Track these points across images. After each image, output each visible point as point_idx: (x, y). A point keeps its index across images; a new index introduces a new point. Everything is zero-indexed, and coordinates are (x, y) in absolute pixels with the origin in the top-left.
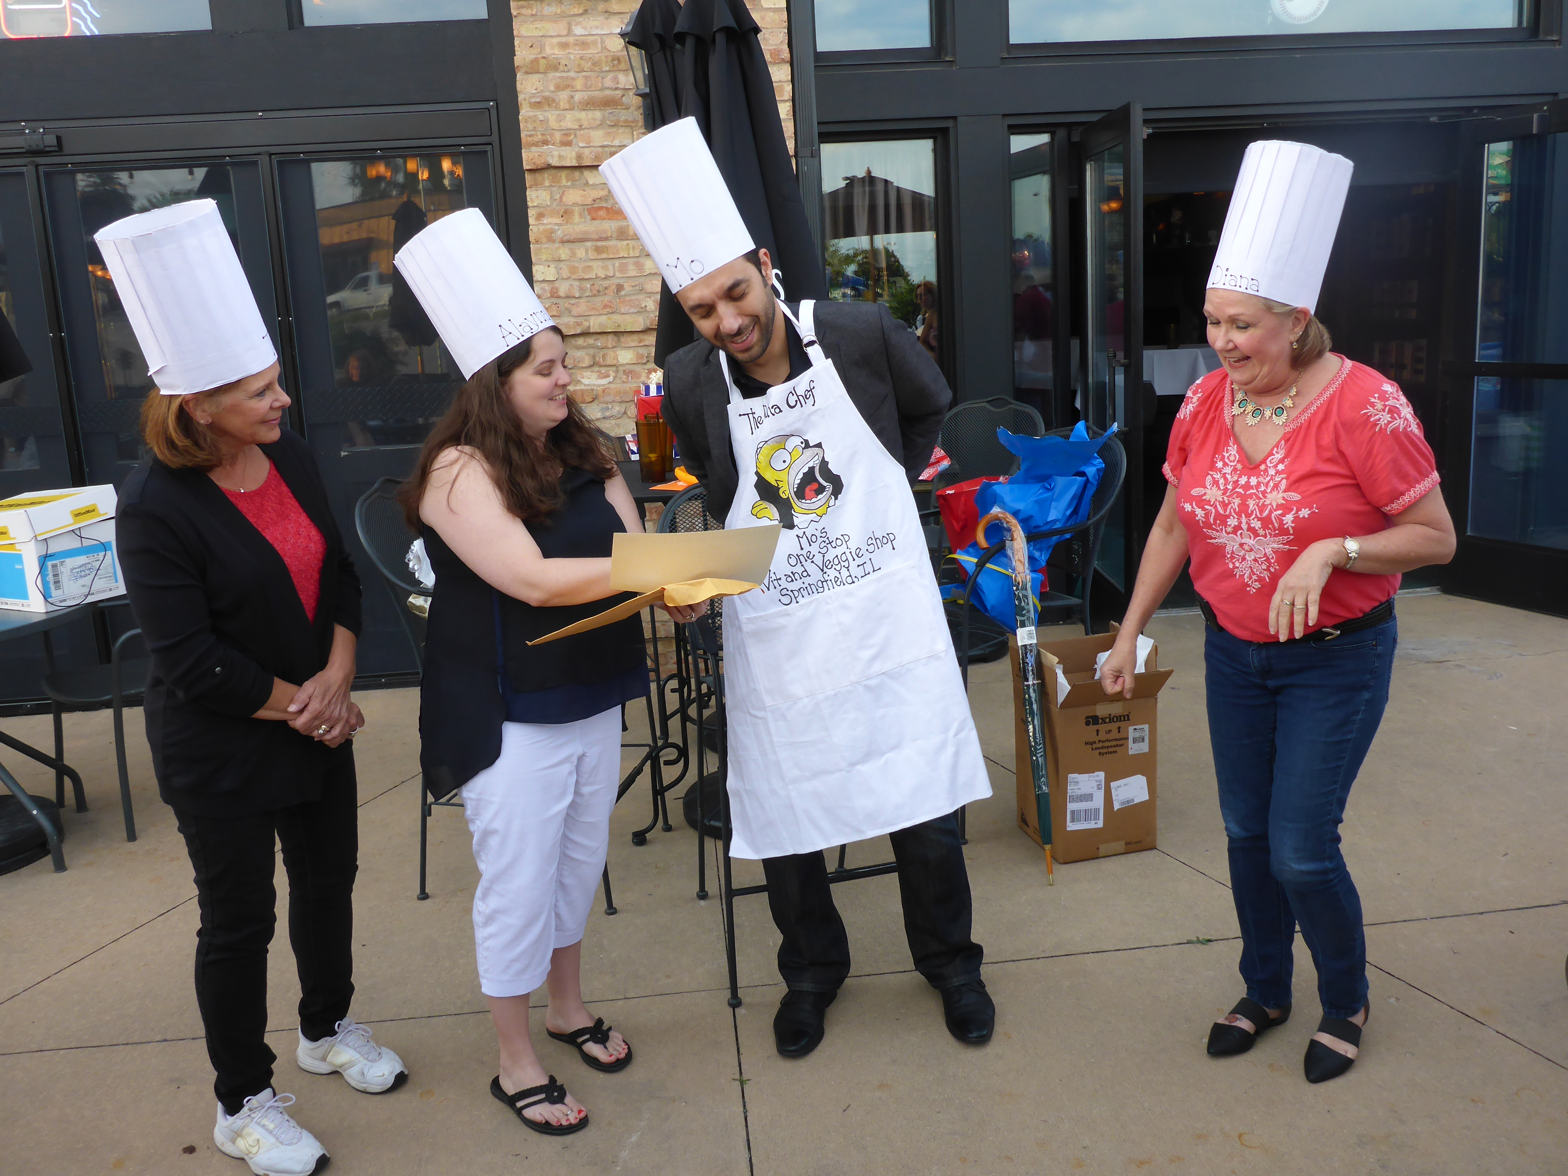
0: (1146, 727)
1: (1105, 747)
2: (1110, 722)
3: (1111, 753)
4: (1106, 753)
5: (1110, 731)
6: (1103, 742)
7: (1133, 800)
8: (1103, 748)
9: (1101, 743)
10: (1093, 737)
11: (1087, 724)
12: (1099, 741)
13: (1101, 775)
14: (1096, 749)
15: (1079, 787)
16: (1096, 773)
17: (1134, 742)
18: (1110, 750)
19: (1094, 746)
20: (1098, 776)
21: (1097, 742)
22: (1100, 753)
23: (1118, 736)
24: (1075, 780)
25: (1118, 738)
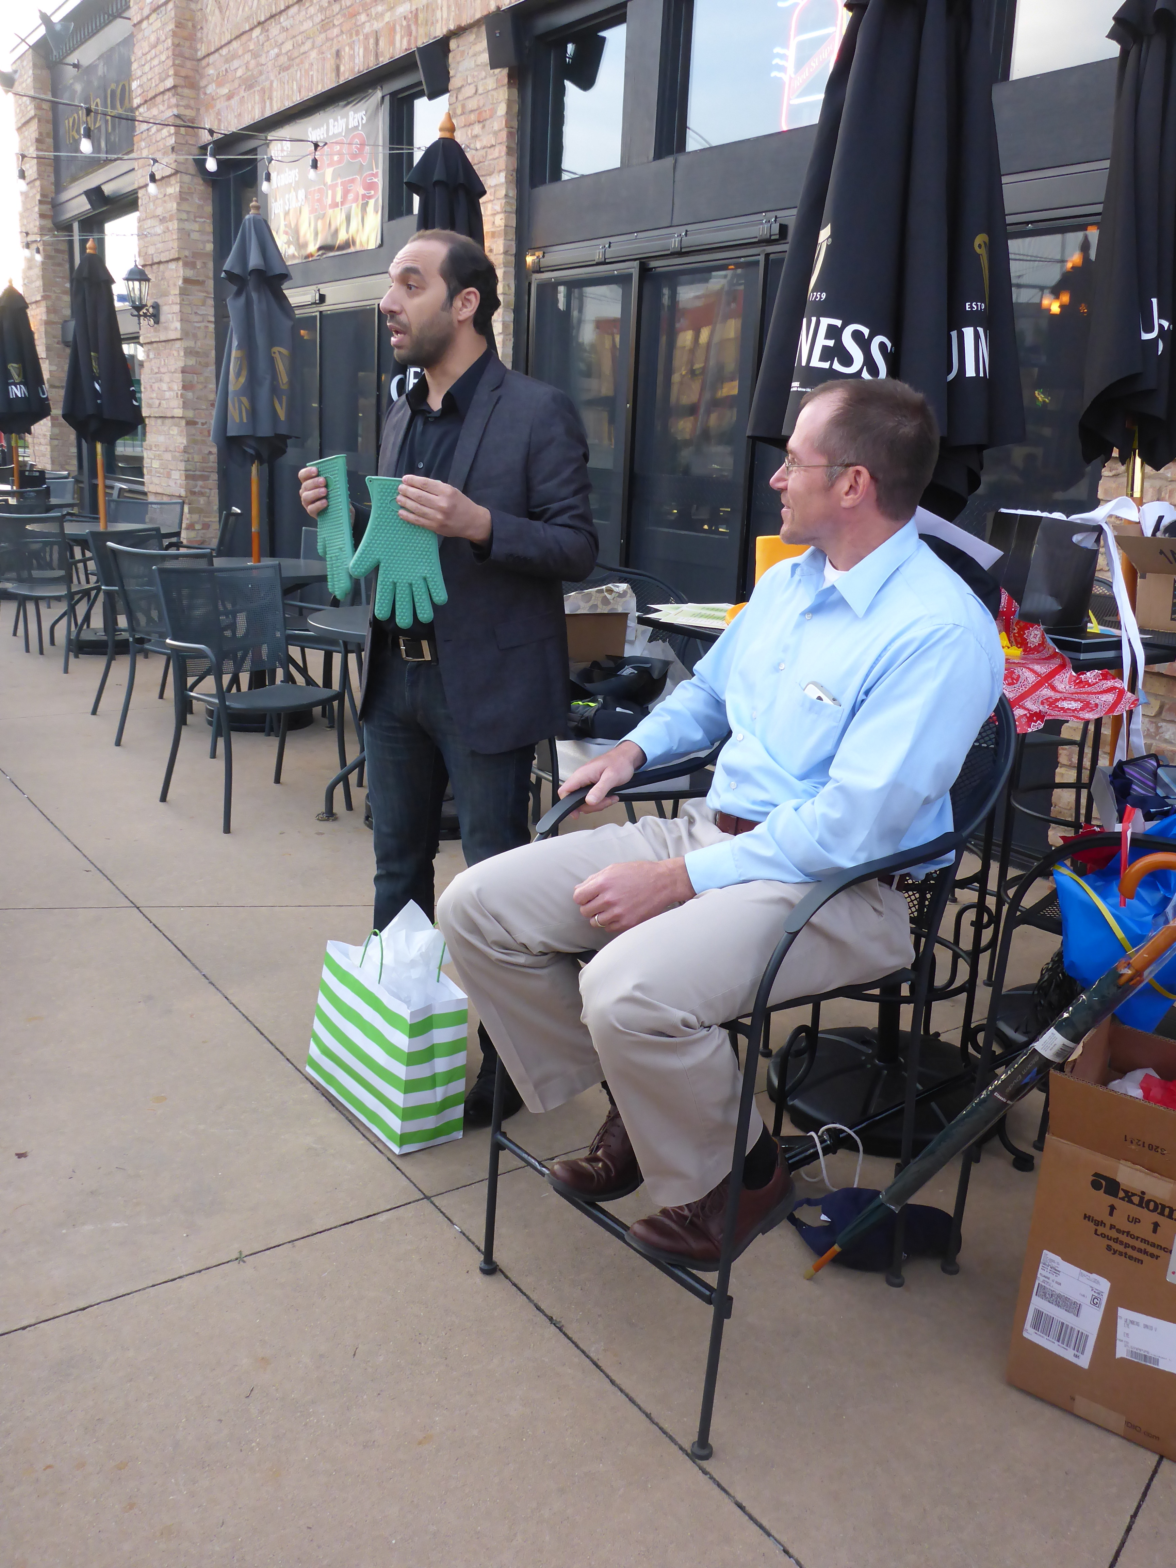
1: (1121, 1243)
2: (1140, 1205)
3: (1131, 1258)
4: (1121, 1254)
5: (1136, 1221)
6: (1118, 1231)
7: (1155, 1360)
8: (1116, 1240)
9: (1114, 1231)
10: (1102, 1214)
11: (1096, 1185)
12: (1112, 1227)
13: (1104, 1285)
14: (1103, 1235)
15: (1056, 1279)
16: (1094, 1276)
18: (1130, 1252)
19: (1101, 1230)
20: (1098, 1282)
21: (1108, 1226)
22: (1108, 1246)
23: (1151, 1238)
24: (1054, 1265)
25: (1151, 1240)
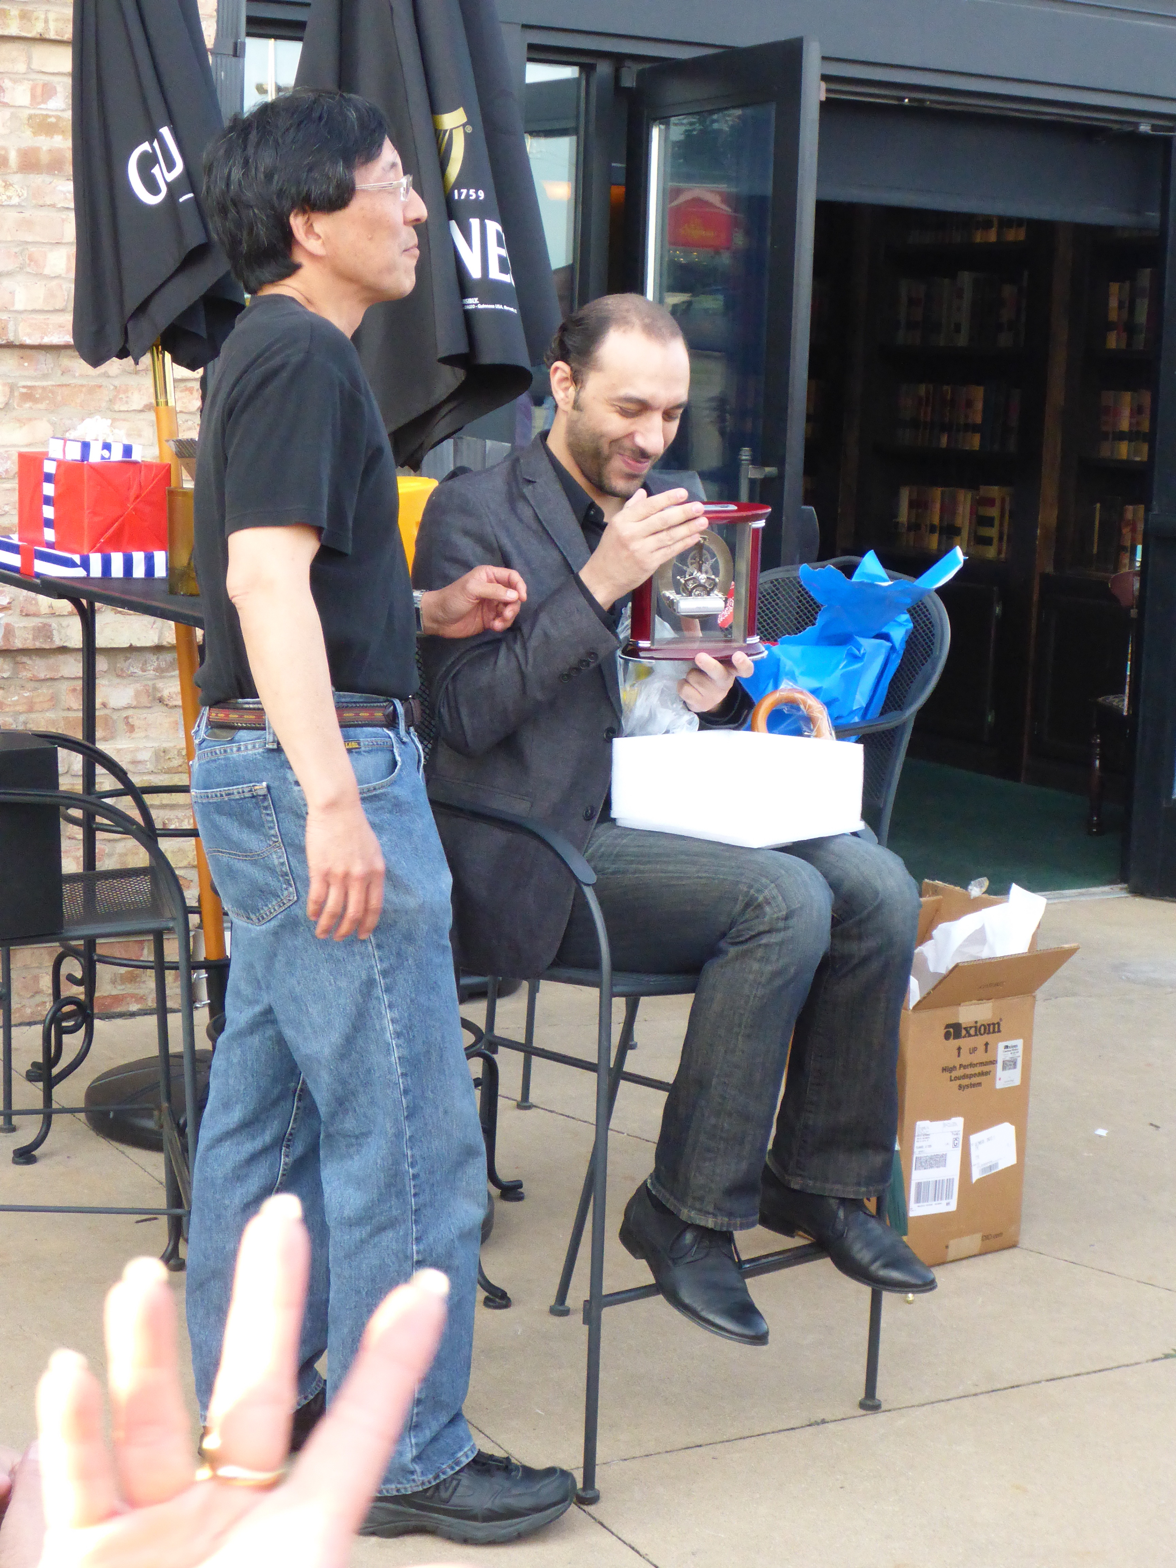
0: (1019, 1043)
1: (968, 1076)
2: (976, 1035)
3: (973, 1085)
4: (967, 1086)
5: (973, 1050)
6: (965, 1067)
7: (996, 1165)
8: (965, 1077)
9: (962, 1069)
10: (952, 1060)
11: (947, 1036)
12: (961, 1065)
13: (958, 1123)
14: (956, 1078)
15: (928, 1143)
16: (954, 1120)
17: (1004, 1068)
18: (975, 1080)
19: (954, 1074)
20: (955, 1124)
21: (959, 1068)
22: (960, 1087)
23: (985, 1058)
24: (925, 1131)
25: (984, 1060)
